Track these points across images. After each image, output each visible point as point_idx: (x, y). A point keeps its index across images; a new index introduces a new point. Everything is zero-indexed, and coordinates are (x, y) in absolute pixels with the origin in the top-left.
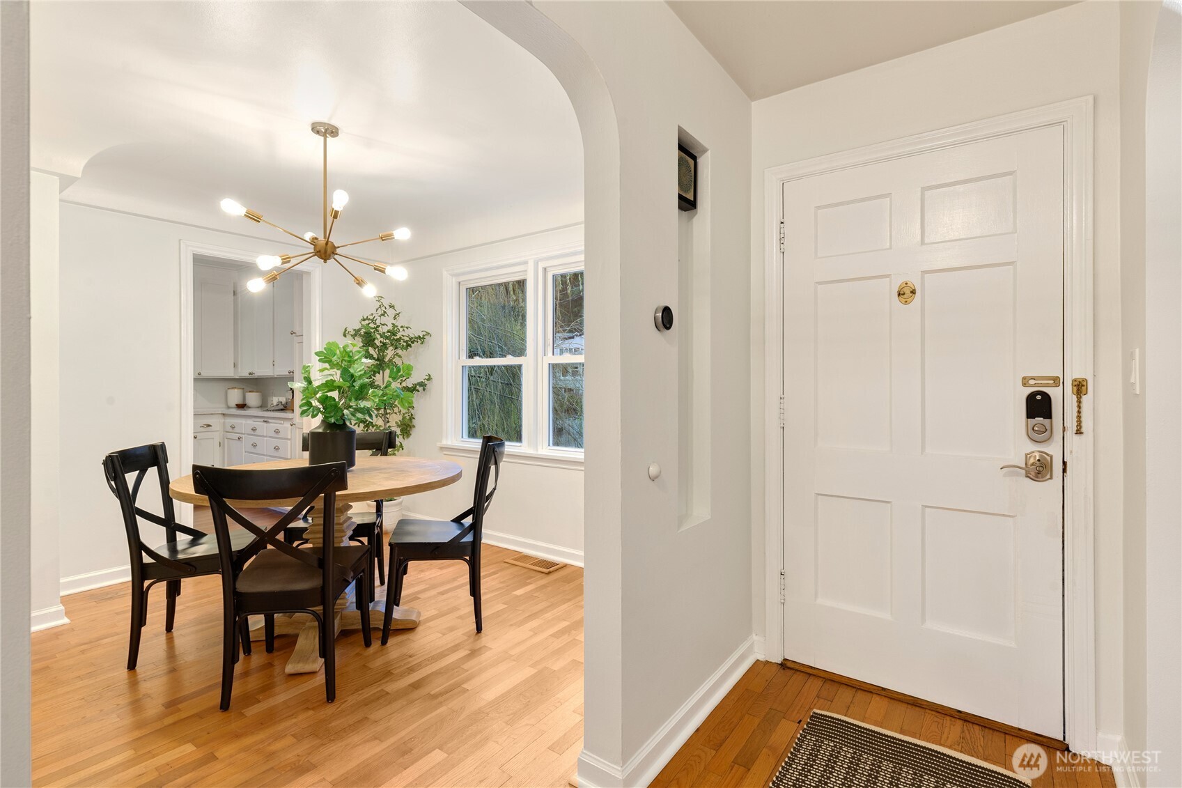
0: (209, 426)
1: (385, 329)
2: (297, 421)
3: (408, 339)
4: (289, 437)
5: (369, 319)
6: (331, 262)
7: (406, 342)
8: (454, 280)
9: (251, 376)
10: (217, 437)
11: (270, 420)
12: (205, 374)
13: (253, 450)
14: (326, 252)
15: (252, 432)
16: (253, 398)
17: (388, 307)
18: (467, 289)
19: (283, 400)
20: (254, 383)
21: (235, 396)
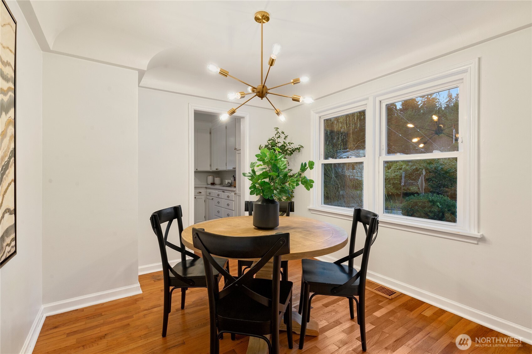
0: (200, 193)
1: (280, 145)
2: (237, 192)
3: (291, 150)
4: (234, 200)
5: (272, 140)
6: (265, 98)
7: (290, 151)
8: (317, 116)
9: (217, 170)
10: (203, 198)
11: (225, 191)
12: (199, 169)
13: (218, 205)
14: (262, 92)
15: (217, 196)
16: (217, 180)
17: (281, 133)
18: (324, 120)
19: (230, 181)
20: (217, 173)
21: (210, 179)
